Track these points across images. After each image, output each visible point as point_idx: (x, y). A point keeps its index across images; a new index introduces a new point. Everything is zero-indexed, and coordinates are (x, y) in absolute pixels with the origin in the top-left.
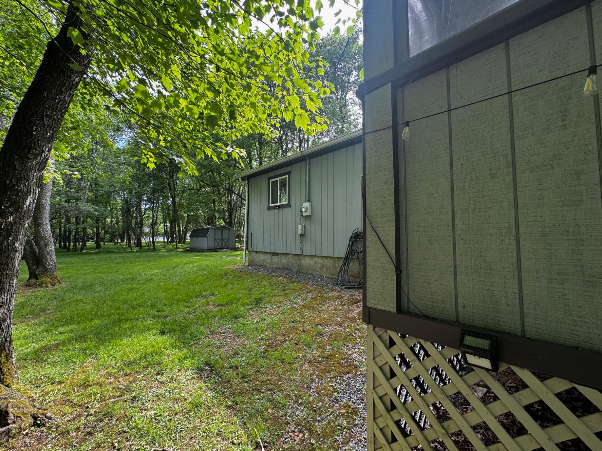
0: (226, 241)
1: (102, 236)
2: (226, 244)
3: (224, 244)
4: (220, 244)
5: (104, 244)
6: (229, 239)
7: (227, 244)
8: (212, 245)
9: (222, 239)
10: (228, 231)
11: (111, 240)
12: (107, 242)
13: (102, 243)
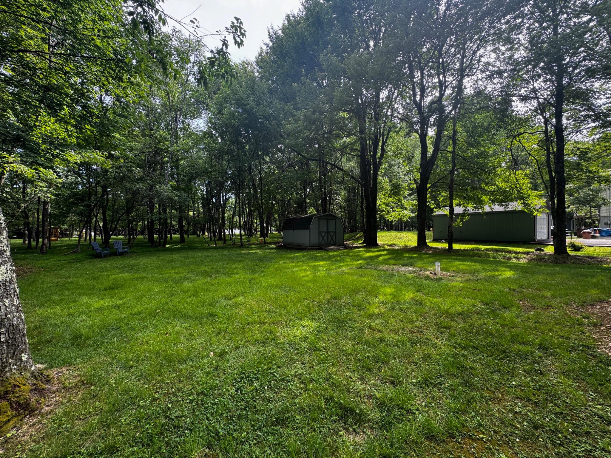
0: (332, 234)
1: (186, 228)
2: (332, 239)
3: (330, 238)
4: (325, 239)
5: (188, 237)
6: (335, 232)
7: (334, 238)
8: (315, 240)
9: (328, 232)
10: (334, 221)
11: (194, 233)
12: (191, 234)
13: (186, 236)
